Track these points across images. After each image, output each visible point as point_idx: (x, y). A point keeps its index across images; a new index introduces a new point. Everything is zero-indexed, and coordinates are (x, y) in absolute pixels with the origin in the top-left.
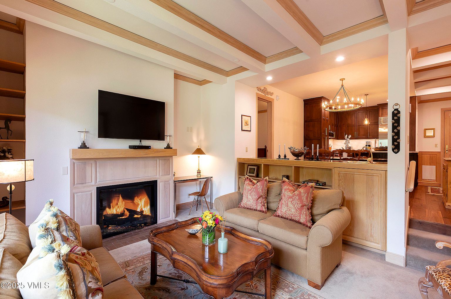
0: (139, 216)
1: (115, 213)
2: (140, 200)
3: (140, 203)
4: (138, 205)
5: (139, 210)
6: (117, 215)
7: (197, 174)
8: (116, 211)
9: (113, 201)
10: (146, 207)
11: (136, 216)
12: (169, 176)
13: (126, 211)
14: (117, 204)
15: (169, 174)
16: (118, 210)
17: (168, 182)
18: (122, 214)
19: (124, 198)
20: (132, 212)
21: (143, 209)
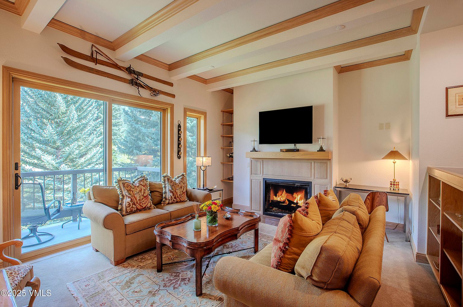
0: (295, 206)
1: (279, 200)
2: (298, 195)
3: (297, 197)
4: (296, 198)
5: (295, 202)
6: (280, 202)
7: (389, 186)
8: (280, 199)
9: (279, 192)
10: (300, 201)
11: (293, 205)
12: (326, 180)
13: (287, 201)
14: (281, 195)
15: (327, 178)
16: (281, 199)
17: (324, 186)
18: (284, 202)
19: (287, 192)
20: (291, 202)
21: (298, 202)
